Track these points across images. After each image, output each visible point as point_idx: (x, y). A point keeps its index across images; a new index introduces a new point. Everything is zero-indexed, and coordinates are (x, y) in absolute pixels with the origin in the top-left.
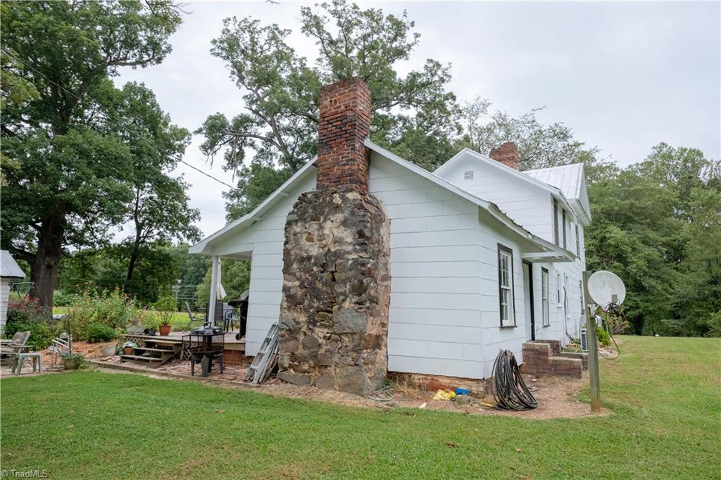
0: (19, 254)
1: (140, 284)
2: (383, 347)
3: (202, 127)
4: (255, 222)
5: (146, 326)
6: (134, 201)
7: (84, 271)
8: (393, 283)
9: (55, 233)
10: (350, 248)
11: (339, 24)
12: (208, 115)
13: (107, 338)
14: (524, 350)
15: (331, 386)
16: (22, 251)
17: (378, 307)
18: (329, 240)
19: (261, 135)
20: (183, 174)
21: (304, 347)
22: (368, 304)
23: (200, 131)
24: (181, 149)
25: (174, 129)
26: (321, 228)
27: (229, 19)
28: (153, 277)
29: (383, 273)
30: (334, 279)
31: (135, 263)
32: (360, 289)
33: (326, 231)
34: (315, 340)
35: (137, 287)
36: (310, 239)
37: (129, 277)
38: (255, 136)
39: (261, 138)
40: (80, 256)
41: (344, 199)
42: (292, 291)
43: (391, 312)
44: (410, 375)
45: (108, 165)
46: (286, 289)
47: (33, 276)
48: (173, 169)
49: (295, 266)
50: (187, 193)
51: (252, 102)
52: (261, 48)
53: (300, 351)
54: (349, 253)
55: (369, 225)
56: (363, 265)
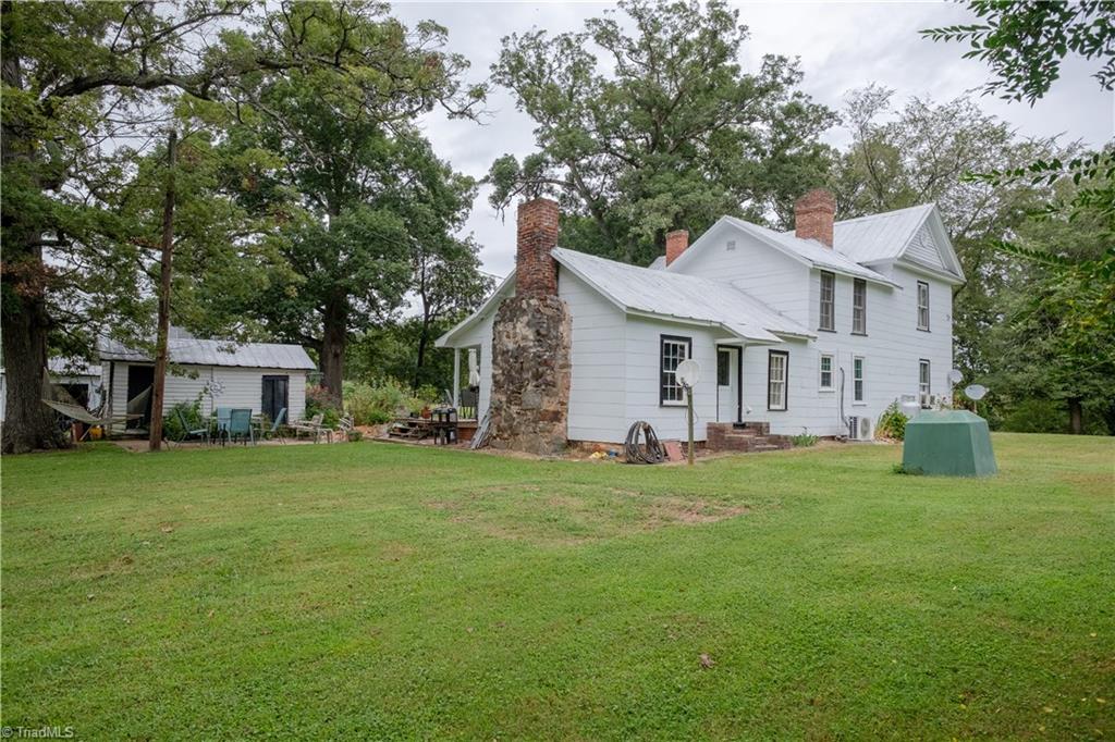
0: (306, 340)
1: (432, 372)
2: (563, 420)
3: (488, 174)
4: (482, 319)
5: (412, 410)
6: (420, 271)
7: (372, 357)
8: (573, 371)
9: (339, 319)
10: (531, 344)
11: (641, 27)
12: (494, 160)
13: (381, 422)
14: (708, 428)
15: (520, 449)
16: (309, 338)
17: (554, 389)
18: (519, 338)
19: (559, 179)
20: (472, 233)
21: (506, 421)
22: (543, 387)
23: (486, 180)
24: (468, 203)
25: (458, 178)
26: (515, 327)
27: (508, 38)
28: (446, 362)
29: (561, 362)
30: (522, 368)
31: (426, 346)
32: (538, 376)
33: (518, 330)
34: (511, 415)
35: (427, 375)
36: (508, 337)
37: (420, 364)
38: (550, 181)
39: (559, 183)
40: (367, 341)
41: (529, 304)
42: (498, 378)
43: (571, 394)
44: (582, 442)
45: (382, 243)
46: (494, 376)
47: (322, 367)
48: (460, 228)
49: (499, 358)
50: (479, 255)
51: (545, 138)
52: (550, 66)
53: (503, 424)
54: (531, 347)
55: (545, 325)
56: (539, 357)
